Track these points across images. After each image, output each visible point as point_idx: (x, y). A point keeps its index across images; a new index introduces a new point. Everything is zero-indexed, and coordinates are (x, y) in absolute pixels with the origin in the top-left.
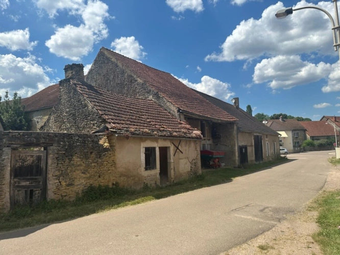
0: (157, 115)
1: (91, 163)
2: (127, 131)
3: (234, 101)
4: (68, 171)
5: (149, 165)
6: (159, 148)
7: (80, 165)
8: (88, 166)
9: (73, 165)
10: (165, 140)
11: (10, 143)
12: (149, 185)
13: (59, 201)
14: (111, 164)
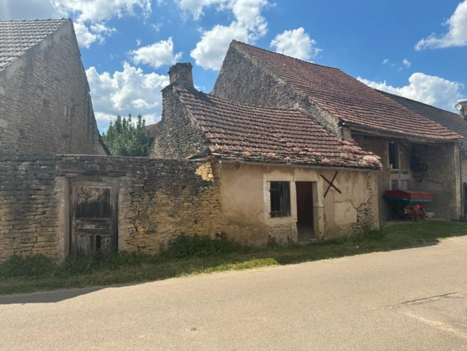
0: (300, 132)
1: (183, 202)
2: (238, 156)
3: (460, 107)
4: (149, 212)
5: (278, 209)
6: (297, 183)
7: (167, 204)
8: (178, 206)
9: (155, 203)
10: (307, 170)
11: (65, 170)
12: (277, 241)
13: (134, 254)
14: (213, 205)
